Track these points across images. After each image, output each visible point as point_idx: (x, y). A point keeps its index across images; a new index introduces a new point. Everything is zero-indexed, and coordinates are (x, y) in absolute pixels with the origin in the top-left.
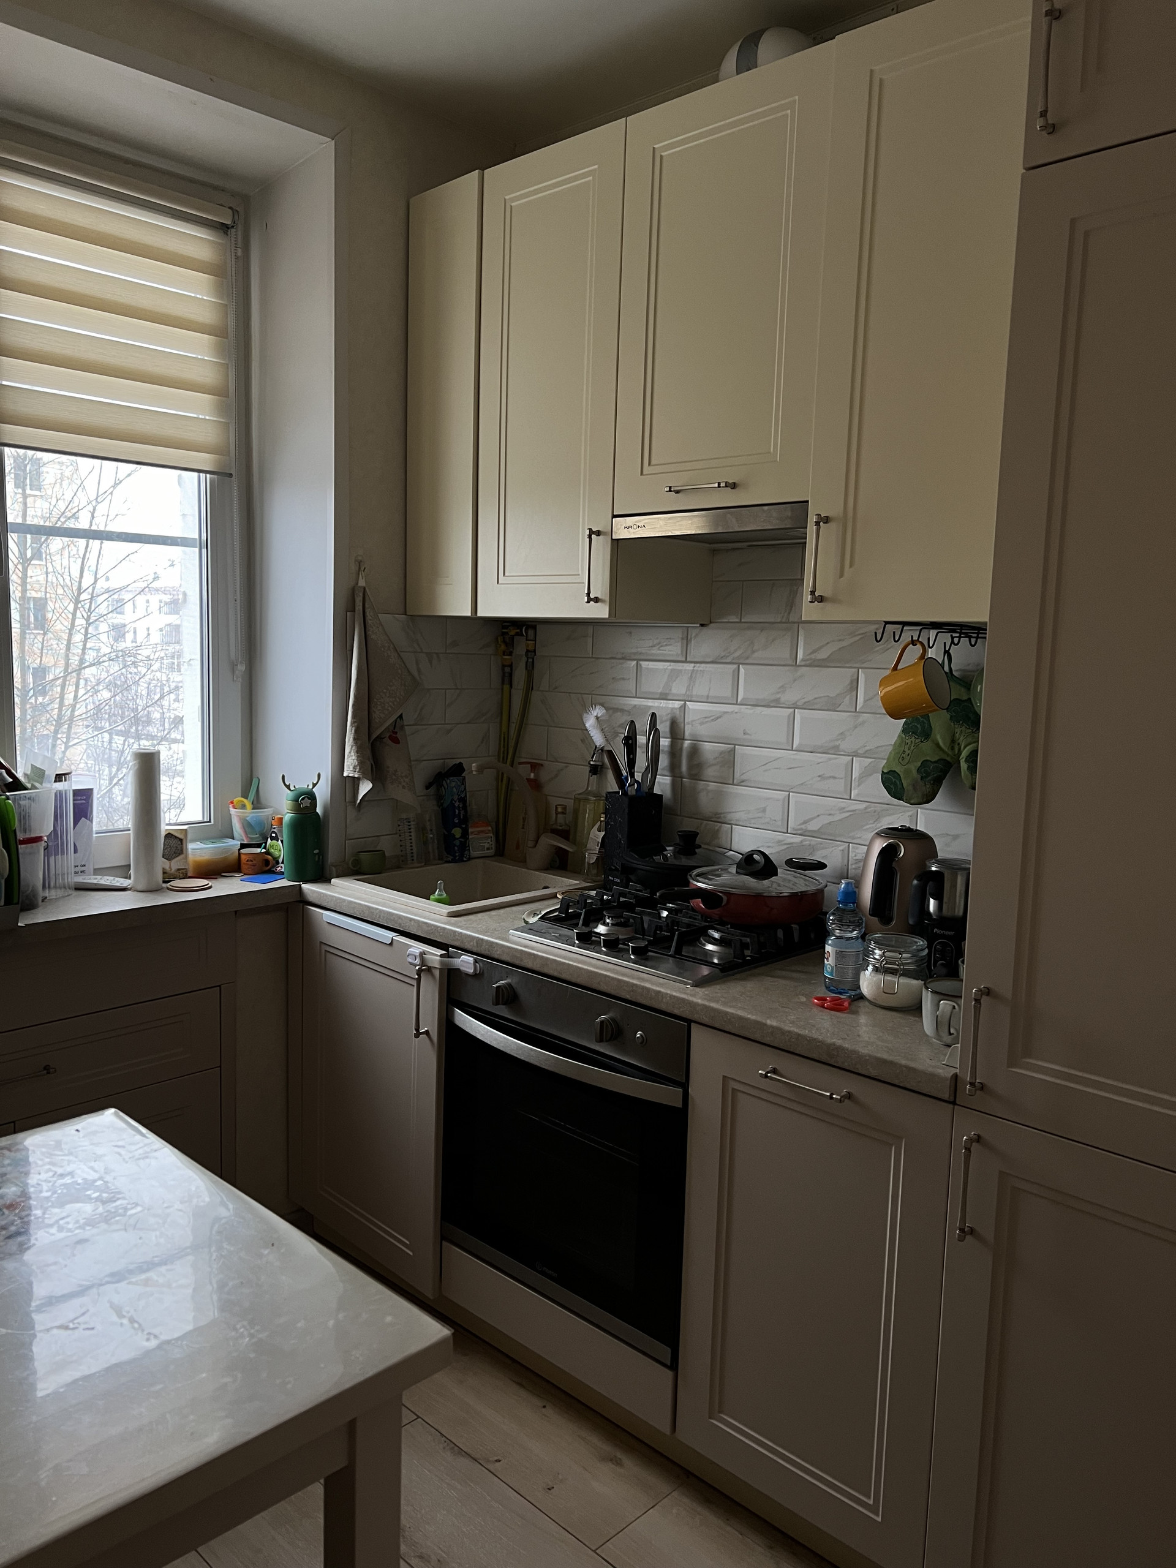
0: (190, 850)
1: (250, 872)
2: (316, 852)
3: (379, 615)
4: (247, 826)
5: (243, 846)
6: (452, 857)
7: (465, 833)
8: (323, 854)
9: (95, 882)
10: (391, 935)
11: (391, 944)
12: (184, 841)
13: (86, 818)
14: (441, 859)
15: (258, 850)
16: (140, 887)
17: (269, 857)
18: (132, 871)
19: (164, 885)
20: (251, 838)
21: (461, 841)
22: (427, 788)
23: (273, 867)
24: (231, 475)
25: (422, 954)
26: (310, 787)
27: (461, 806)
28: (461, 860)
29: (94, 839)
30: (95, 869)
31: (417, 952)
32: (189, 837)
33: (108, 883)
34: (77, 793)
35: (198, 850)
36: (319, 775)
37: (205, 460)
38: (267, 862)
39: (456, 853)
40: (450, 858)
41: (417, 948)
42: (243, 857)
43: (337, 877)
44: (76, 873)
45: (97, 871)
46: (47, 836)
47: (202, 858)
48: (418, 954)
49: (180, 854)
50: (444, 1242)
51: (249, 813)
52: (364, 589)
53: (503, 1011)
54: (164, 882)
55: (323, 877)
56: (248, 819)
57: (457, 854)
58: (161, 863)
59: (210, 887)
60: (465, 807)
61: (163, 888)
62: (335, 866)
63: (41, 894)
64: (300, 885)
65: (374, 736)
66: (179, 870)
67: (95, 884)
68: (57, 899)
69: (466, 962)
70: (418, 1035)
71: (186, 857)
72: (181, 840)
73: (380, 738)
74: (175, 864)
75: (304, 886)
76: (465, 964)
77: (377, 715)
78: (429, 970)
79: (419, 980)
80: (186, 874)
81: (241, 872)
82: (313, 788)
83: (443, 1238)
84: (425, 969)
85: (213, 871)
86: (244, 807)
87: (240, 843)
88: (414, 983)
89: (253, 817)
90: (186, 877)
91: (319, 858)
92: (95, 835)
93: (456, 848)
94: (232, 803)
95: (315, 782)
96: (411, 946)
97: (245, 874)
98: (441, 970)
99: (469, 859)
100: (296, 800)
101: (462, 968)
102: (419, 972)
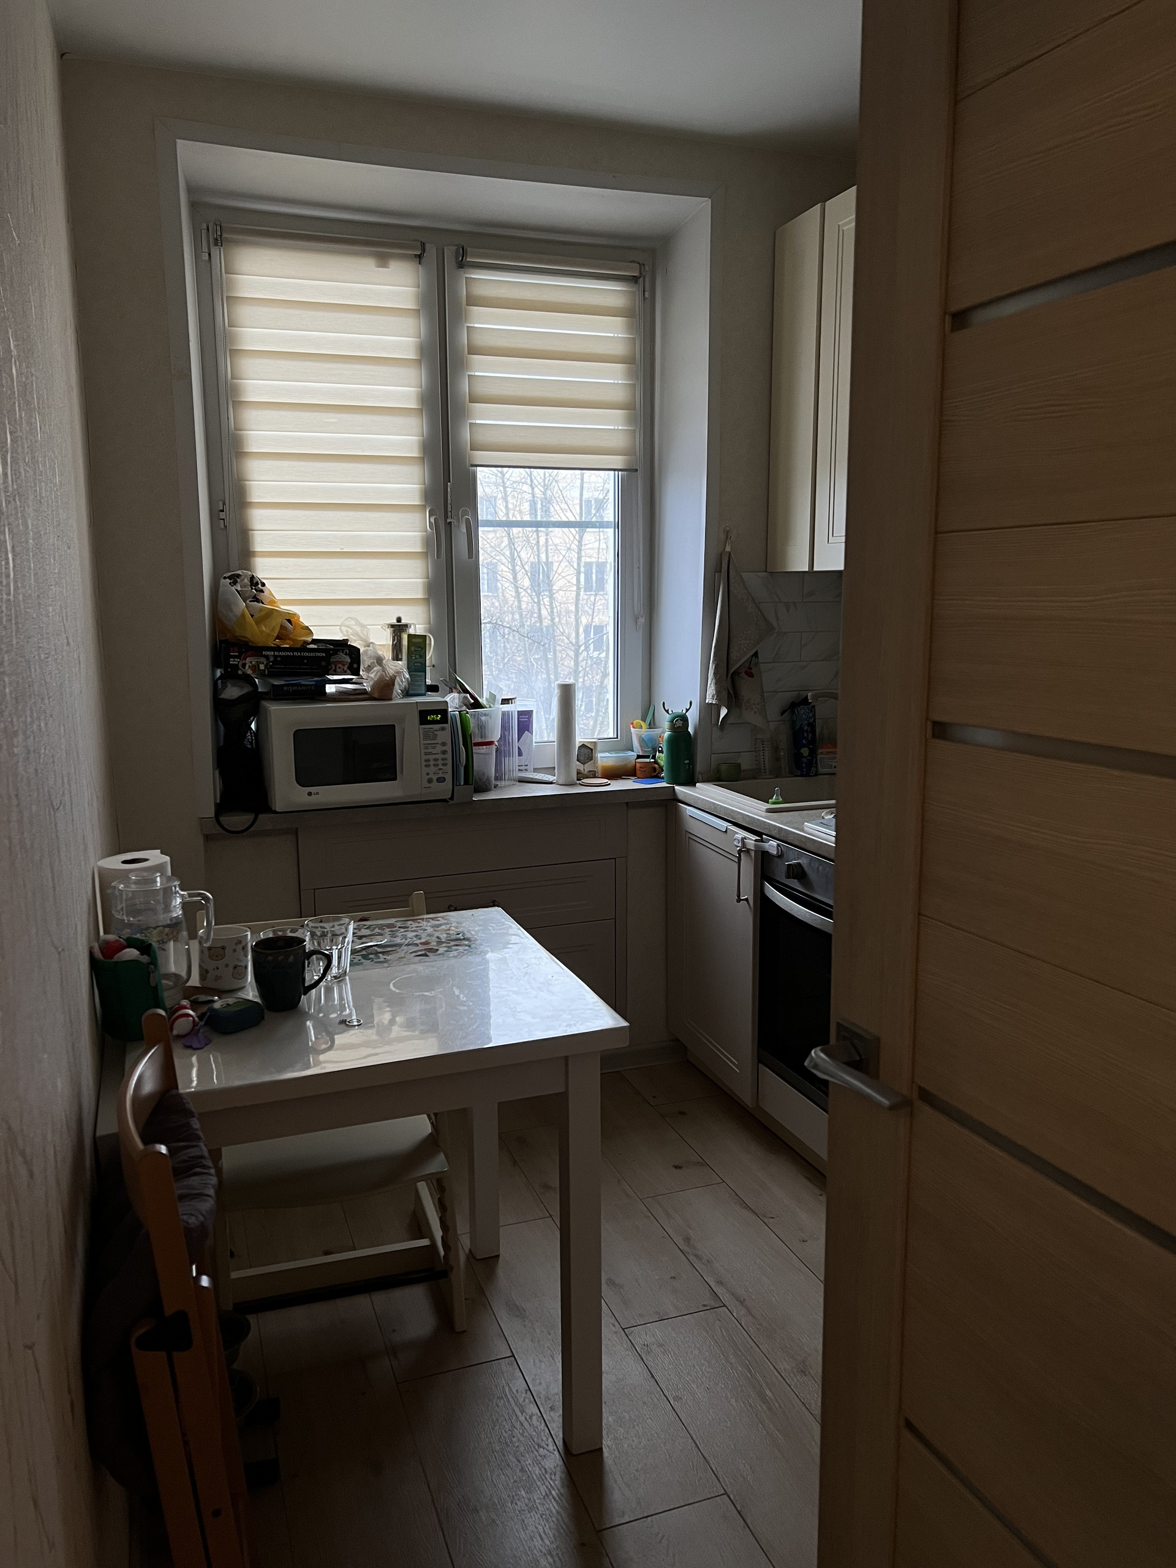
0: (599, 757)
1: (642, 777)
2: (687, 762)
3: (742, 574)
4: (642, 741)
5: (639, 757)
6: (800, 772)
7: (813, 753)
8: (693, 762)
9: (532, 777)
10: (725, 824)
11: (726, 832)
12: (594, 751)
13: (528, 731)
14: (792, 774)
15: (648, 760)
16: (560, 782)
17: (656, 766)
18: (556, 771)
19: (578, 782)
20: (645, 751)
21: (808, 759)
22: (782, 714)
23: (659, 773)
24: (637, 470)
25: (743, 839)
26: (684, 712)
27: (809, 730)
28: (808, 775)
29: (534, 746)
30: (534, 769)
31: (739, 837)
32: (599, 748)
33: (540, 778)
34: (520, 713)
35: (605, 759)
36: (691, 703)
37: (618, 461)
38: (655, 769)
39: (803, 768)
40: (799, 773)
41: (741, 834)
42: (638, 765)
43: (703, 781)
44: (519, 770)
45: (536, 770)
46: (498, 741)
47: (608, 764)
48: (740, 839)
49: (591, 760)
50: (760, 1064)
51: (645, 731)
52: (730, 554)
53: (795, 884)
54: (578, 780)
55: (691, 782)
56: (643, 736)
57: (804, 770)
58: (576, 765)
59: (609, 784)
60: (813, 731)
61: (576, 784)
62: (701, 774)
63: (494, 782)
64: (674, 787)
65: (731, 672)
66: (590, 771)
67: (532, 778)
68: (505, 787)
69: (772, 846)
70: (739, 900)
71: (596, 762)
72: (592, 750)
73: (736, 673)
74: (588, 767)
75: (677, 788)
76: (771, 847)
77: (734, 655)
78: (748, 851)
79: (739, 858)
80: (595, 775)
81: (636, 776)
82: (686, 712)
83: (760, 1061)
84: (744, 850)
85: (613, 774)
86: (641, 727)
87: (636, 754)
88: (736, 860)
89: (646, 736)
90: (595, 777)
91: (689, 767)
92: (534, 744)
93: (804, 765)
94: (632, 724)
95: (688, 708)
96: (737, 833)
97: (638, 778)
98: (755, 851)
99: (816, 774)
100: (672, 721)
101: (770, 851)
102: (740, 852)
